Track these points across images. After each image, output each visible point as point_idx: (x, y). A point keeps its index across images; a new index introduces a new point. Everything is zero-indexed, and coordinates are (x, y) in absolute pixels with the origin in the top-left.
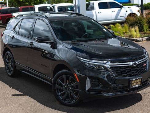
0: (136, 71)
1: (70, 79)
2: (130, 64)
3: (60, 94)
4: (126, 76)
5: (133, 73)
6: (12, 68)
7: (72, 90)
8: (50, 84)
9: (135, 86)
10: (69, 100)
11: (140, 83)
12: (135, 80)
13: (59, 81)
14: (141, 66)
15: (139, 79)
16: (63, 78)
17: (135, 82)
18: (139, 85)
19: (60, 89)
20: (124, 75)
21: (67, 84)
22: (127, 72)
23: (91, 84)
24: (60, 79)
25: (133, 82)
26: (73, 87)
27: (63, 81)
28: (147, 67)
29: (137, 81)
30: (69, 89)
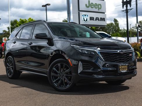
0: (123, 58)
1: (64, 66)
2: (117, 51)
3: (55, 81)
4: (114, 62)
5: (121, 59)
6: (12, 71)
7: (66, 77)
8: (47, 76)
9: (122, 71)
10: (63, 86)
11: (127, 69)
12: (122, 65)
13: (54, 69)
14: (128, 55)
15: (125, 65)
16: (58, 67)
17: (122, 67)
18: (126, 71)
19: (54, 77)
20: (112, 60)
21: (62, 71)
22: (115, 58)
23: (83, 67)
24: (55, 67)
25: (120, 67)
26: (67, 73)
27: (57, 69)
28: (132, 57)
29: (124, 67)
30: (63, 75)
